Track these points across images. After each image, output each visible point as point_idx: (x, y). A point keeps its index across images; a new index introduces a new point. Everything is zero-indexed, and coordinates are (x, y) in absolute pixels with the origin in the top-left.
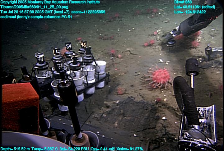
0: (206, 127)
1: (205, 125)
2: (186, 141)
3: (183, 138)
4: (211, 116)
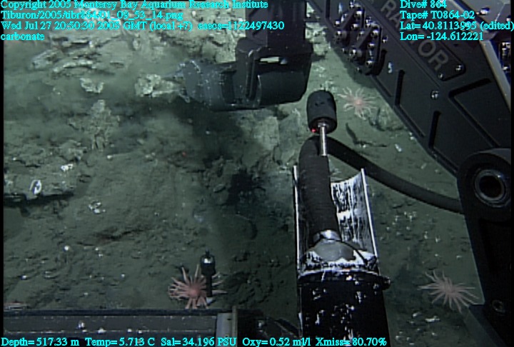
0: (356, 226)
1: (353, 224)
2: (313, 272)
3: (304, 266)
4: (361, 199)
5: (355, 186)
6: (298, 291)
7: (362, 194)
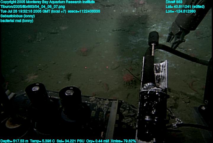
0: (161, 78)
2: (145, 90)
3: (143, 88)
4: (164, 70)
5: (163, 65)
6: (140, 96)
7: (165, 68)
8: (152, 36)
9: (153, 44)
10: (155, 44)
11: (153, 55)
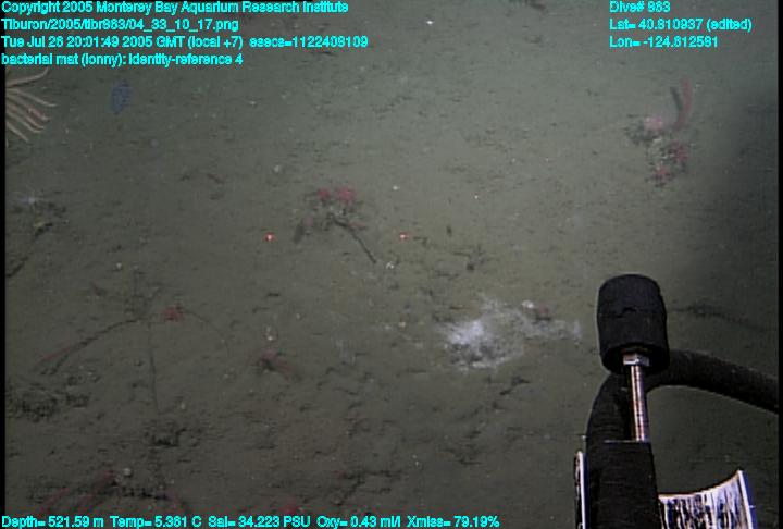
5: (721, 507)
8: (618, 309)
9: (633, 361)
10: (647, 363)
11: (641, 437)
